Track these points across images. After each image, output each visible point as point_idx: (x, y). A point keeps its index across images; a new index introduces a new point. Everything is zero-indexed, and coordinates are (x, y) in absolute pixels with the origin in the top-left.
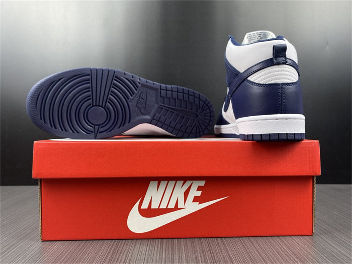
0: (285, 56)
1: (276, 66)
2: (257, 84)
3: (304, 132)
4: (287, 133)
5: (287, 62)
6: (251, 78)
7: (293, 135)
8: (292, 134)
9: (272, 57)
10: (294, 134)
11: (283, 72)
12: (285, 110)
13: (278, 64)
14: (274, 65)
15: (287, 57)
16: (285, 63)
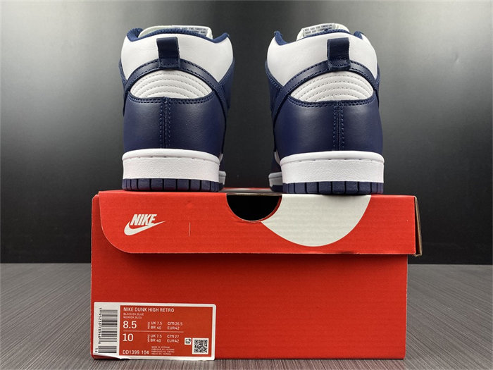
0: (347, 57)
1: (332, 74)
2: (302, 102)
3: (383, 182)
4: (345, 182)
5: (349, 67)
6: (295, 95)
7: (356, 186)
8: (355, 183)
9: (326, 59)
10: (358, 183)
11: (342, 83)
12: (343, 145)
13: (335, 70)
14: (329, 72)
15: (350, 59)
16: (347, 69)
